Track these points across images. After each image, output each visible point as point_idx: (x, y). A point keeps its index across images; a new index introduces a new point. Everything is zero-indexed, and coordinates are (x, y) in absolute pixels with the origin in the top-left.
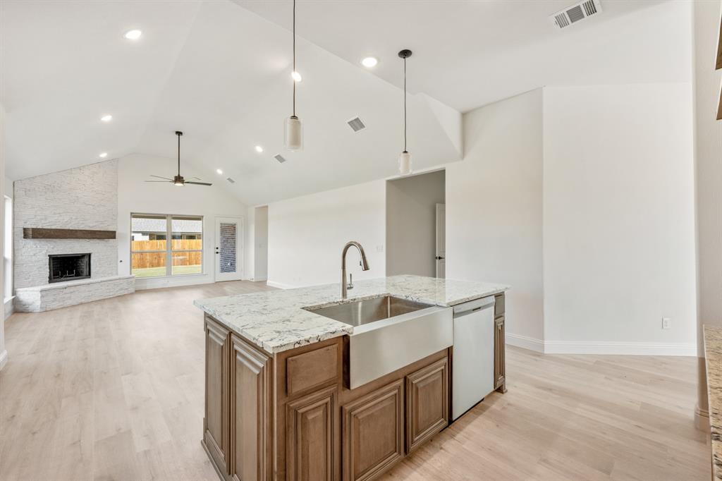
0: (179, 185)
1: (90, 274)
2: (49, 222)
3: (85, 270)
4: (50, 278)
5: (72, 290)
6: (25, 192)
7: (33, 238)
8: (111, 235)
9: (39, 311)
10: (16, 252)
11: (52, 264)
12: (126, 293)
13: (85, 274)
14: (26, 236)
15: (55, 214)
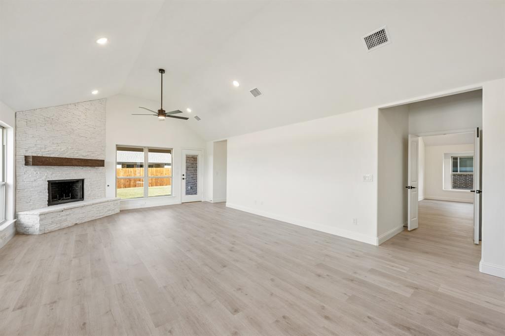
0: (162, 118)
1: (83, 197)
2: (48, 151)
3: (79, 194)
4: (49, 201)
5: (68, 212)
6: (27, 123)
7: (33, 165)
8: (100, 163)
9: (37, 233)
10: (18, 178)
11: (51, 188)
12: (113, 213)
13: (79, 197)
14: (27, 163)
15: (53, 143)
